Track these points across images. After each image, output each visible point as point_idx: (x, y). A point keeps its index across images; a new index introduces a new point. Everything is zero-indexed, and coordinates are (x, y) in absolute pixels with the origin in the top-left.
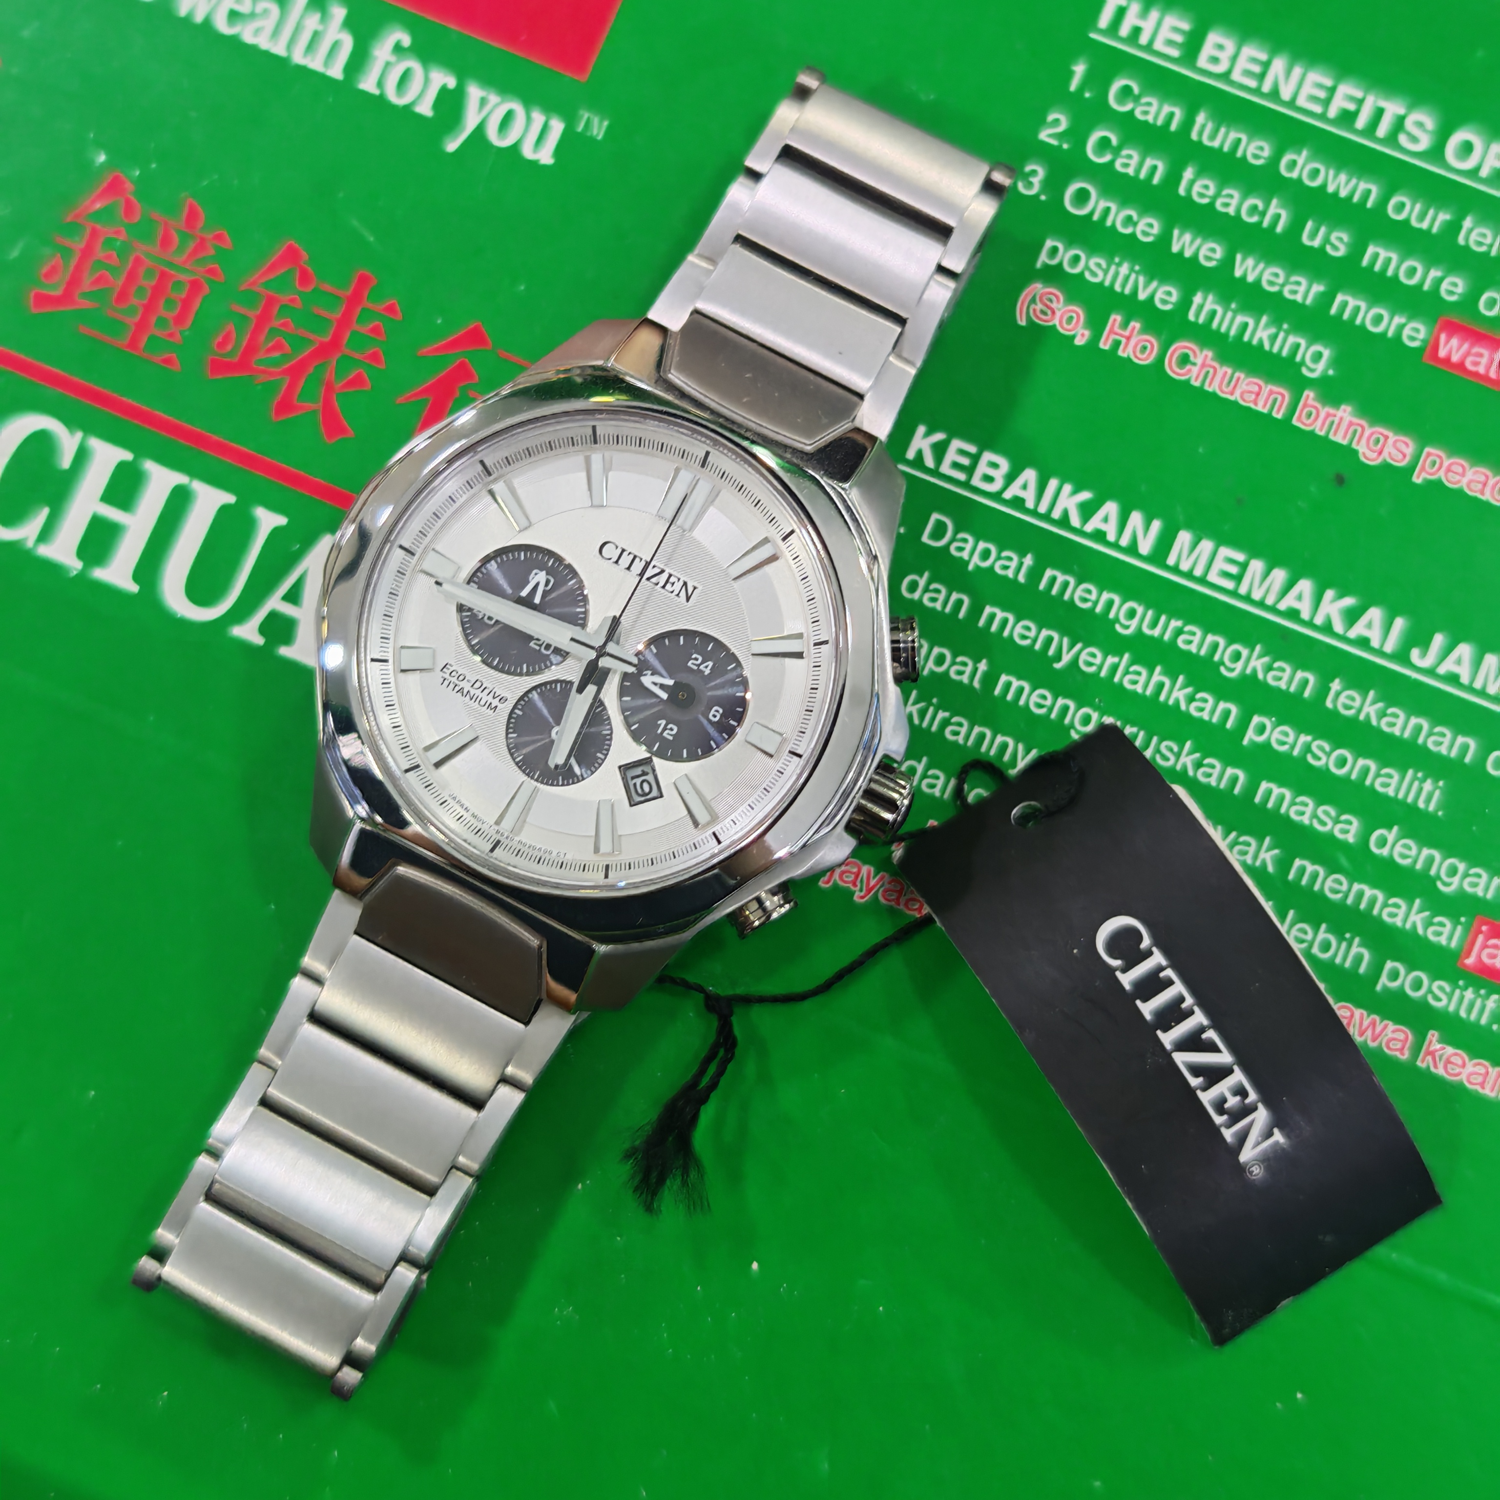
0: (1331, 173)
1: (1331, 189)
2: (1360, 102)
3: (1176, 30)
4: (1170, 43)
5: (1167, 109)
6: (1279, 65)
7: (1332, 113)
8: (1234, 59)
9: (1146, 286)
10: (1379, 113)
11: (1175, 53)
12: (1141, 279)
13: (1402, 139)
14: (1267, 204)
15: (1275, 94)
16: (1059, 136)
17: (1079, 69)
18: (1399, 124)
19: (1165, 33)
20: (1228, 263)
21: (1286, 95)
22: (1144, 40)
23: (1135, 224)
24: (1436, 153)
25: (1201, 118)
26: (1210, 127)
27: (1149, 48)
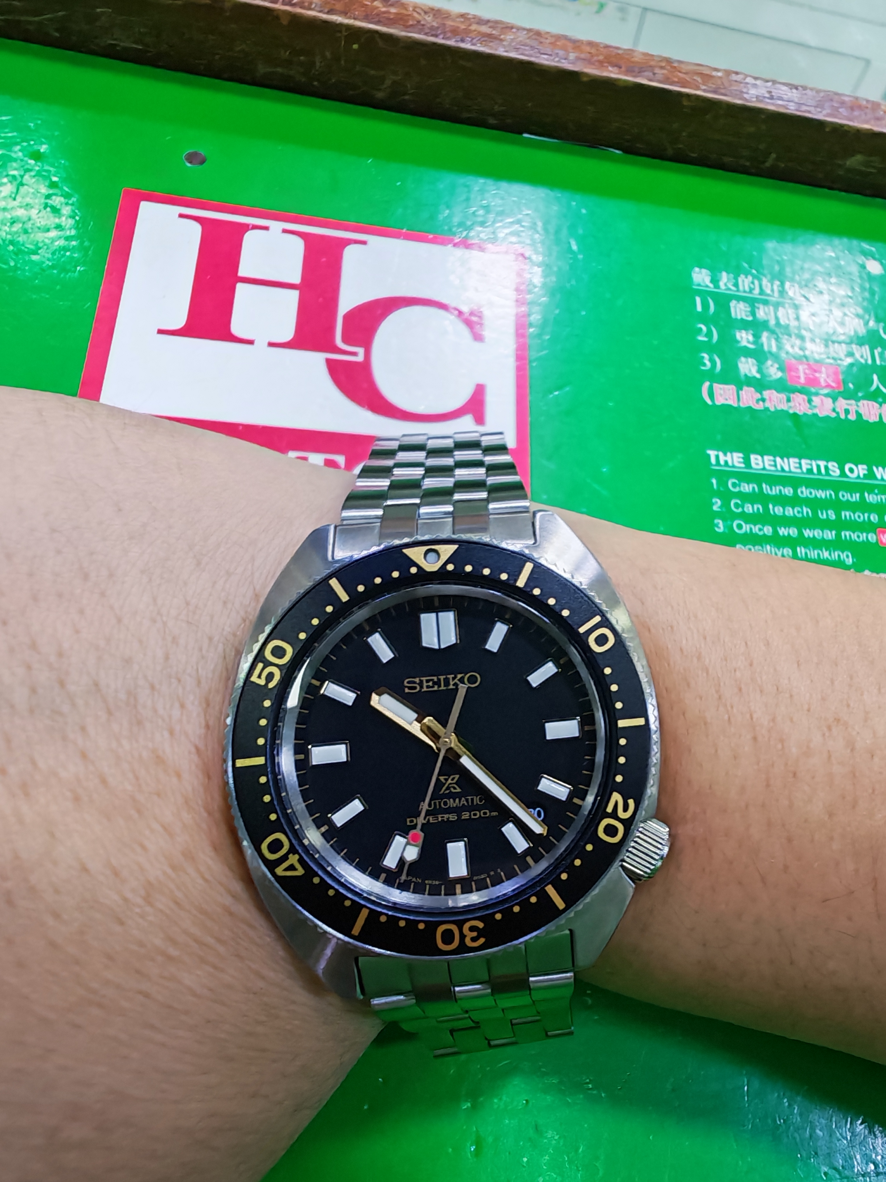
0: (816, 491)
1: (818, 496)
2: (811, 465)
3: (739, 457)
4: (740, 462)
5: (751, 486)
6: (778, 460)
7: (805, 470)
8: (763, 462)
9: (779, 551)
10: (818, 467)
11: (743, 465)
12: (776, 550)
13: (831, 473)
14: (802, 509)
15: (783, 470)
16: (719, 507)
17: (714, 481)
18: (826, 468)
19: (735, 459)
20: (801, 533)
21: (786, 468)
22: (730, 463)
23: (763, 530)
24: (843, 474)
25: (764, 486)
26: (768, 487)
27: (733, 466)
